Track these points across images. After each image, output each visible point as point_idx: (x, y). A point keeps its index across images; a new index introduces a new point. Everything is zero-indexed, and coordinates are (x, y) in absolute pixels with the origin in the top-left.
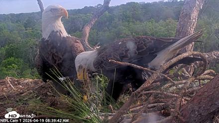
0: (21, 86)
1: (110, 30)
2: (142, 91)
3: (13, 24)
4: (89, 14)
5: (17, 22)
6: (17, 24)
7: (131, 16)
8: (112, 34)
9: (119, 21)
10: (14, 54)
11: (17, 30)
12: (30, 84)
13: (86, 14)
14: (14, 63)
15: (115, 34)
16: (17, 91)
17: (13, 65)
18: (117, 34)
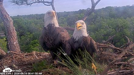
0: (41, 57)
1: (95, 24)
2: (115, 62)
3: (37, 20)
4: (82, 14)
5: (39, 19)
6: (40, 20)
7: (108, 15)
8: (96, 26)
9: (101, 18)
10: (38, 38)
11: (39, 24)
12: (47, 56)
13: (80, 14)
14: (37, 43)
15: (98, 26)
16: (39, 59)
17: (37, 44)
18: (99, 26)
